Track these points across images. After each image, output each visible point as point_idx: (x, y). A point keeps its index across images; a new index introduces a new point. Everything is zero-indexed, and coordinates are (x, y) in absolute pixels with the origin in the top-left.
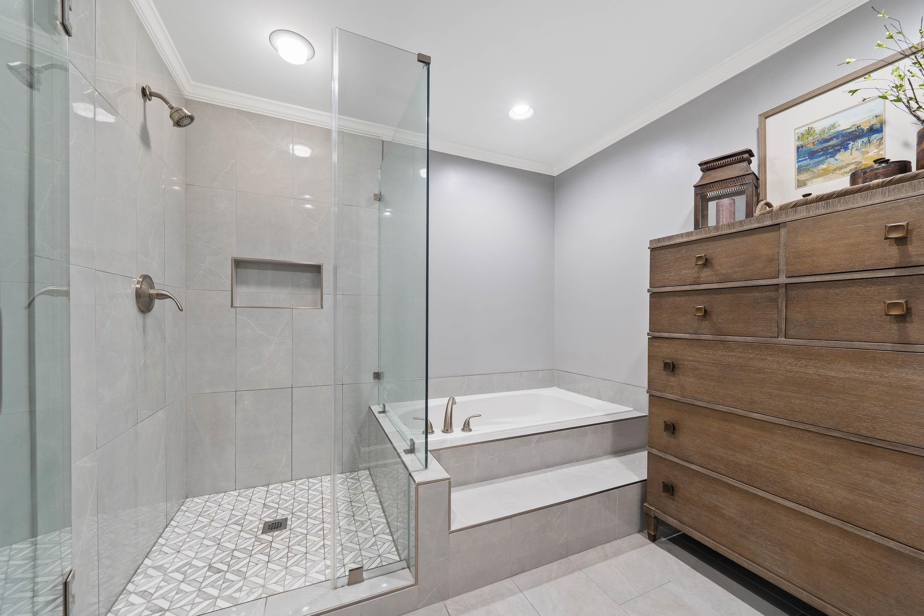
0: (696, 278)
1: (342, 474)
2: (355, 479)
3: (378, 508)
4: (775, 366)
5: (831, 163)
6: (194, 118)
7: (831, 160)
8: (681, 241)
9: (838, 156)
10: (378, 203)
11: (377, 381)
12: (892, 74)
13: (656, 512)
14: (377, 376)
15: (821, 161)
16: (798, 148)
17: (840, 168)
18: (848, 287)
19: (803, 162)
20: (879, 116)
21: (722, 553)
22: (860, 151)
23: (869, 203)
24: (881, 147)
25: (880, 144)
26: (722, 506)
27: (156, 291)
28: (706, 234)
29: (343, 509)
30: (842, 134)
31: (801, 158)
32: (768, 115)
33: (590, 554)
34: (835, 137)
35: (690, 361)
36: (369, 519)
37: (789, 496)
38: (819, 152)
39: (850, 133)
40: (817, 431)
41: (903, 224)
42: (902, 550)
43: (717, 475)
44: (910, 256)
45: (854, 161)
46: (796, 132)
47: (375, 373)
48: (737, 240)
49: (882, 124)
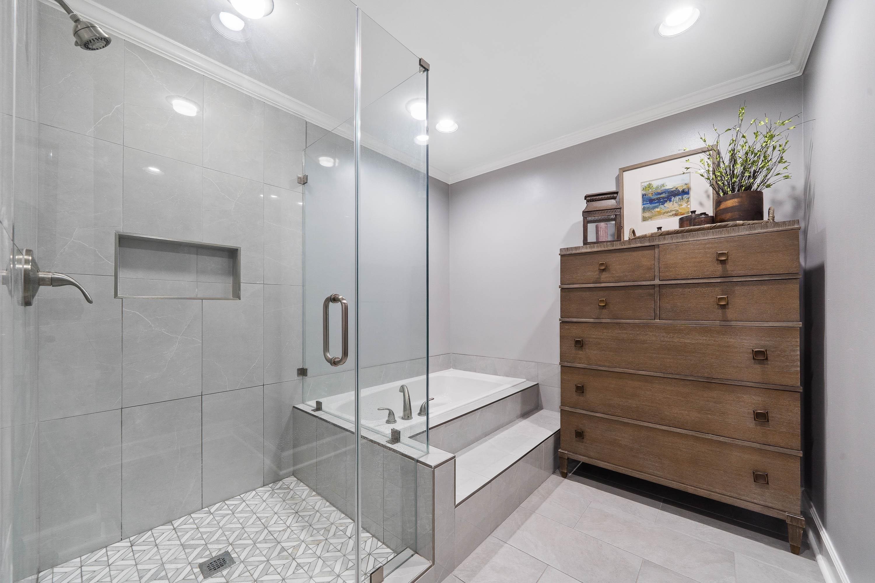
0: (597, 278)
1: (264, 487)
2: (285, 489)
3: (334, 511)
4: (654, 338)
5: (661, 208)
6: (110, 41)
7: (662, 206)
8: (585, 251)
9: (666, 205)
10: (302, 186)
11: (301, 377)
12: (701, 162)
13: (570, 454)
14: (303, 372)
15: (656, 206)
16: (643, 195)
17: (667, 212)
18: (696, 287)
19: (646, 205)
20: (688, 184)
21: (621, 472)
22: (678, 203)
23: (706, 238)
24: (688, 203)
25: (688, 201)
26: (619, 439)
27: (49, 275)
28: (604, 247)
29: (292, 523)
30: (668, 191)
31: (645, 202)
32: (625, 170)
33: (533, 499)
34: (664, 192)
35: (594, 338)
36: (332, 524)
37: (664, 423)
38: (655, 200)
39: (672, 191)
40: (680, 378)
41: (726, 252)
42: (727, 441)
43: (616, 418)
44: (727, 271)
45: (674, 209)
46: (642, 185)
47: (298, 370)
48: (627, 253)
49: (689, 189)
